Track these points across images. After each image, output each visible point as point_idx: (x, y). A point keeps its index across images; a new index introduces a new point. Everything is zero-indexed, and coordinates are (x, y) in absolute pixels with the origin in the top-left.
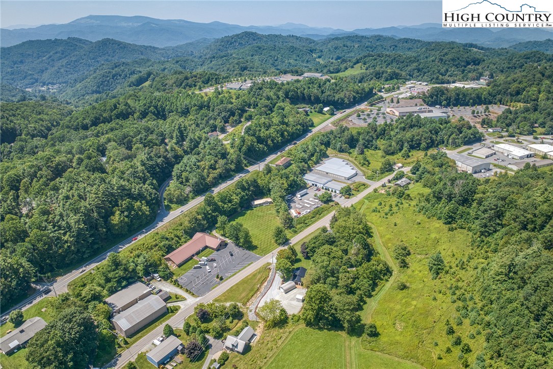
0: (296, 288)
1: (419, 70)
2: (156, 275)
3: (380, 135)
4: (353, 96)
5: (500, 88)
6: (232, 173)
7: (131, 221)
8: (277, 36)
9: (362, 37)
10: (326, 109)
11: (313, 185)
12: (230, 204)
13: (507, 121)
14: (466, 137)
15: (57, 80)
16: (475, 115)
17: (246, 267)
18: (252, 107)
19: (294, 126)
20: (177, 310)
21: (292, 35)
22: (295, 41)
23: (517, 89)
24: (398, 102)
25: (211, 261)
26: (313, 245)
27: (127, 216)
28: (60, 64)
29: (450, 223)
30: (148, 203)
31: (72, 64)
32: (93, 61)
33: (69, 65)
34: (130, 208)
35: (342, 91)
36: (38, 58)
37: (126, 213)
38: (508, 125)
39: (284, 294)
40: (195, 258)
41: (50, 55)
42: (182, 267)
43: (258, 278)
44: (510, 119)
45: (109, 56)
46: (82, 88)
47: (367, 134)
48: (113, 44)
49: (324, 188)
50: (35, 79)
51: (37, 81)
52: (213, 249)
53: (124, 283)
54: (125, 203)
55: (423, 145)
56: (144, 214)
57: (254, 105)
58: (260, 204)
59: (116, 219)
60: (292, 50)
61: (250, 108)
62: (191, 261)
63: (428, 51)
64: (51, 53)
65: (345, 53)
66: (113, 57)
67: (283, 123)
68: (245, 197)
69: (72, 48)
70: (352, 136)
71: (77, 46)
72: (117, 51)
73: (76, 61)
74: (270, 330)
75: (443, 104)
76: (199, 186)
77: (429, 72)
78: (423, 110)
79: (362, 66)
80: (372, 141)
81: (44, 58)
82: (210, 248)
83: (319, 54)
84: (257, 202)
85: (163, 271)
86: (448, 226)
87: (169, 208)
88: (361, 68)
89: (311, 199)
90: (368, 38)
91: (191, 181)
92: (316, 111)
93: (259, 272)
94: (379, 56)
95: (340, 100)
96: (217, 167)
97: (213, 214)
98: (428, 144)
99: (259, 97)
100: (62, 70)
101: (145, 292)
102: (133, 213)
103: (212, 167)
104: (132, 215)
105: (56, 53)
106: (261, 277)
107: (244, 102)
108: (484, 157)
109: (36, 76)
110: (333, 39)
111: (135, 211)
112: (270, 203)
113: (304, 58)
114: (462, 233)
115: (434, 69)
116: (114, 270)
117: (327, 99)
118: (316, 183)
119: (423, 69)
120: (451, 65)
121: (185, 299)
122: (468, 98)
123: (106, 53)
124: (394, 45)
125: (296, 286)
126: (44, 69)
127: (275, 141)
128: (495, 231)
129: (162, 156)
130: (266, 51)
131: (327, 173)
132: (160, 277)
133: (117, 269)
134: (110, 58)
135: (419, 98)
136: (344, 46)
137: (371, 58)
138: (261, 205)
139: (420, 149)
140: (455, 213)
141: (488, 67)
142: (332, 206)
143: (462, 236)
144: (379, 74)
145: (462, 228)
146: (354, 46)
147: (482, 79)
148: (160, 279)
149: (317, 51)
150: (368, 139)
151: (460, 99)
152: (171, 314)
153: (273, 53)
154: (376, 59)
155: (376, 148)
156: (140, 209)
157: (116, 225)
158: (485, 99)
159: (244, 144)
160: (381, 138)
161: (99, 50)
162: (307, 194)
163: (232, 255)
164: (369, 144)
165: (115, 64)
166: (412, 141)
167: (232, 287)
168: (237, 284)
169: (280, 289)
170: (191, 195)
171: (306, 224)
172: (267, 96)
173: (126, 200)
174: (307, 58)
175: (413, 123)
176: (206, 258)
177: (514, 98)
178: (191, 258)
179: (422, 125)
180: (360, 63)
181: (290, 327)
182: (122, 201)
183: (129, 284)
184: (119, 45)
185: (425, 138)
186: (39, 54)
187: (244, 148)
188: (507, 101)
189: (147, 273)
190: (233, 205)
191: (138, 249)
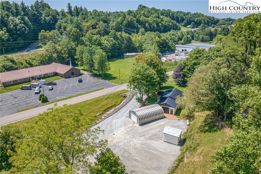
0: (164, 117)
4: (207, 20)
11: (183, 50)
19: (167, 22)
39: (137, 125)
84: (129, 54)
87: (39, 47)
92: (182, 25)
95: (198, 21)
106: (107, 104)
117: (190, 19)
125: (165, 115)
127: (152, 26)
159: (125, 19)
163: (80, 82)
169: (130, 117)
187: (125, 22)
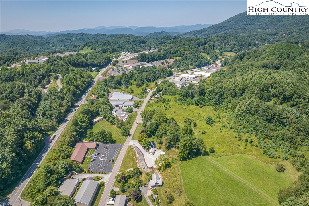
1: (120, 48)
2: (74, 172)
3: (130, 78)
4: (104, 61)
5: (167, 51)
7: (36, 146)
8: (19, 36)
9: (73, 34)
10: (94, 69)
11: (116, 106)
12: (85, 124)
13: (178, 65)
14: (167, 74)
16: (163, 64)
17: (120, 151)
18: (52, 72)
20: (103, 184)
21: (29, 35)
22: (31, 38)
23: (175, 51)
24: (126, 62)
25: (98, 155)
26: (150, 129)
27: (33, 143)
29: (198, 105)
30: (40, 133)
34: (33, 138)
35: (97, 59)
37: (32, 141)
38: (179, 67)
39: (153, 155)
40: (86, 156)
42: (84, 163)
43: (131, 154)
44: (178, 64)
47: (126, 78)
49: (123, 106)
52: (93, 149)
53: (60, 182)
55: (152, 79)
57: (54, 71)
58: (97, 121)
59: (28, 146)
60: (36, 43)
61: (51, 73)
62: (86, 159)
63: (117, 39)
65: (68, 43)
67: (82, 77)
68: (89, 118)
70: (118, 80)
74: (164, 171)
75: (147, 61)
76: (59, 118)
77: (125, 48)
78: (142, 64)
79: (88, 48)
80: (129, 81)
82: (91, 149)
83: (53, 44)
84: (95, 120)
85: (78, 168)
86: (199, 106)
87: (48, 135)
88: (88, 49)
89: (122, 113)
90: (76, 35)
91: (54, 116)
92: (89, 71)
93: (129, 151)
94: (96, 42)
95: (99, 64)
96: (63, 105)
97: (80, 130)
98: (154, 79)
99: (56, 65)
101: (77, 182)
102: (36, 140)
103: (61, 106)
104: (36, 142)
107: (48, 69)
108: (180, 80)
110: (56, 36)
111: (37, 139)
112: (102, 119)
113: (45, 47)
114: (207, 107)
115: (128, 47)
116: (51, 176)
117: (92, 64)
118: (118, 105)
119: (122, 47)
120: (133, 44)
121: (103, 177)
122: (156, 57)
124: (94, 37)
127: (83, 87)
128: (222, 102)
129: (26, 105)
130: (19, 44)
131: (118, 99)
132: (77, 172)
133: (52, 174)
135: (136, 59)
136: (66, 39)
137: (92, 43)
139: (151, 82)
140: (200, 100)
141: (150, 44)
142: (134, 113)
143: (208, 108)
144: (105, 50)
145: (205, 105)
146: (72, 39)
147: (152, 49)
148: (77, 173)
149: (51, 43)
150: (127, 80)
151: (152, 58)
152: (102, 187)
153: (24, 45)
154: (95, 44)
155: (132, 84)
157: (30, 150)
158: (162, 57)
159: (70, 90)
160: (132, 79)
162: (117, 111)
163: (107, 148)
164: (128, 83)
166: (147, 78)
167: (122, 163)
168: (123, 160)
169: (149, 154)
170: (57, 124)
171: (130, 124)
172: (61, 64)
173: (29, 133)
174: (47, 47)
175: (143, 70)
176: (95, 154)
177: (174, 55)
178: (85, 157)
179: (147, 71)
180: (87, 47)
181: (174, 166)
182: (27, 134)
183: (62, 182)
185: (152, 76)
187: (71, 92)
188: (172, 57)
189: (67, 173)
191: (50, 161)
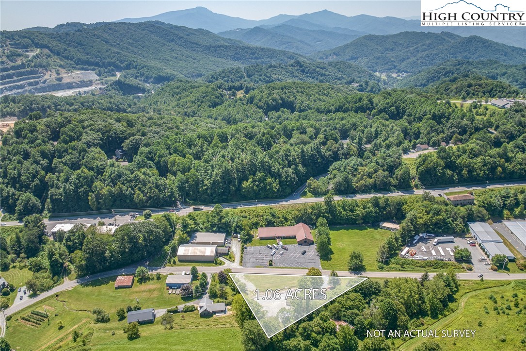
2: (239, 236)
6: (392, 188)
7: (259, 191)
11: (474, 237)
12: (350, 213)
15: (411, 69)
17: (298, 268)
20: (220, 264)
27: (256, 185)
28: (421, 55)
30: (280, 183)
31: (431, 57)
32: (452, 56)
33: (428, 57)
34: (261, 180)
36: (407, 48)
37: (257, 183)
40: (277, 240)
41: (417, 46)
42: (262, 241)
45: (470, 53)
46: (415, 80)
48: (478, 42)
50: (394, 66)
51: (395, 67)
53: (214, 229)
54: (259, 175)
56: (271, 189)
59: (246, 184)
62: (272, 241)
64: (419, 45)
66: (473, 54)
68: (372, 213)
69: (439, 42)
71: (445, 40)
72: (480, 49)
73: (436, 54)
76: (340, 186)
81: (412, 48)
82: (295, 239)
87: (304, 194)
89: (448, 249)
91: (335, 179)
96: (373, 176)
97: (326, 214)
100: (419, 61)
101: (218, 242)
102: (262, 185)
103: (370, 175)
105: (423, 45)
109: (395, 64)
111: (264, 184)
121: (233, 262)
123: (467, 50)
126: (406, 58)
134: (469, 55)
138: (388, 229)
142: (463, 268)
148: (239, 239)
152: (214, 264)
156: (270, 184)
157: (245, 188)
161: (462, 46)
162: (453, 242)
163: (303, 254)
165: (459, 61)
170: (331, 191)
171: (404, 268)
173: (261, 173)
178: (275, 238)
183: (219, 231)
184: (483, 44)
186: (408, 44)
189: (235, 231)
190: (353, 215)
191: (248, 212)
